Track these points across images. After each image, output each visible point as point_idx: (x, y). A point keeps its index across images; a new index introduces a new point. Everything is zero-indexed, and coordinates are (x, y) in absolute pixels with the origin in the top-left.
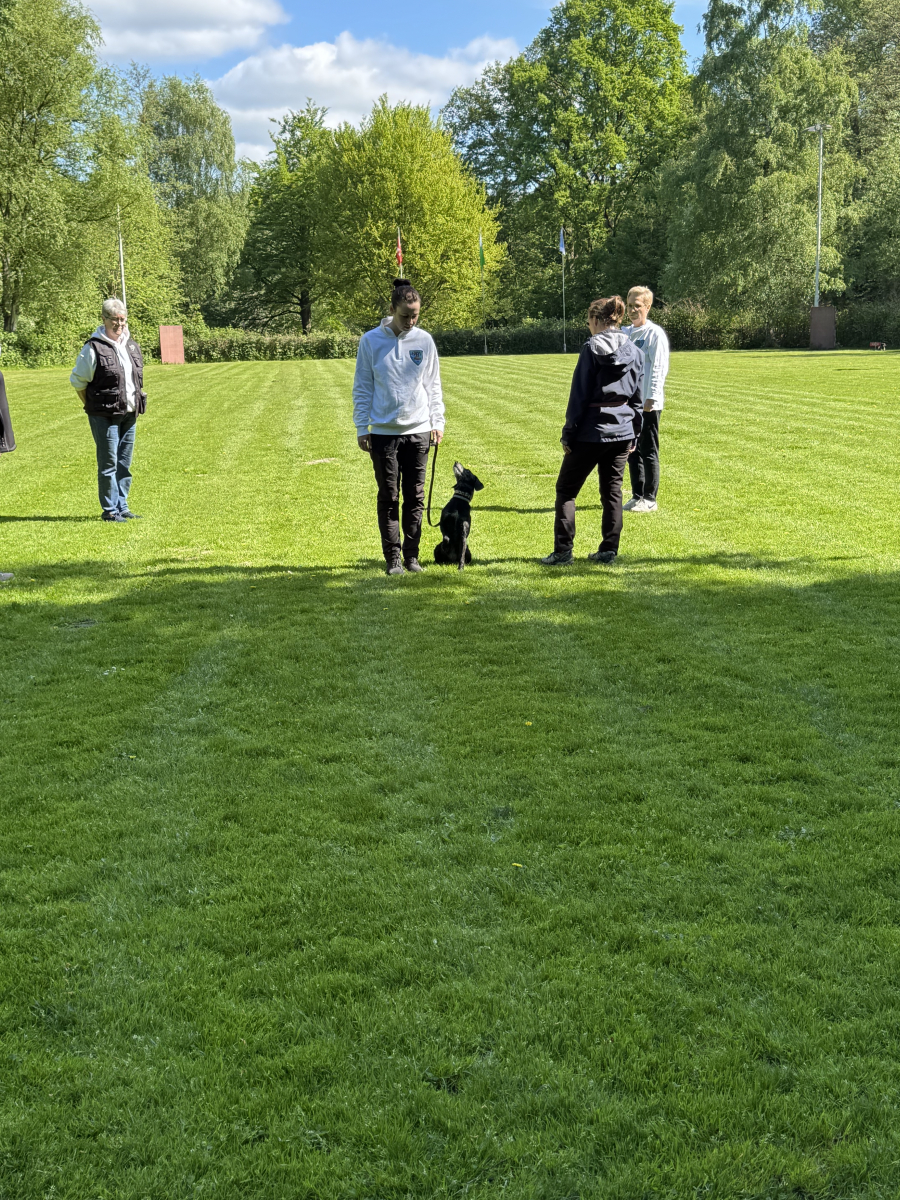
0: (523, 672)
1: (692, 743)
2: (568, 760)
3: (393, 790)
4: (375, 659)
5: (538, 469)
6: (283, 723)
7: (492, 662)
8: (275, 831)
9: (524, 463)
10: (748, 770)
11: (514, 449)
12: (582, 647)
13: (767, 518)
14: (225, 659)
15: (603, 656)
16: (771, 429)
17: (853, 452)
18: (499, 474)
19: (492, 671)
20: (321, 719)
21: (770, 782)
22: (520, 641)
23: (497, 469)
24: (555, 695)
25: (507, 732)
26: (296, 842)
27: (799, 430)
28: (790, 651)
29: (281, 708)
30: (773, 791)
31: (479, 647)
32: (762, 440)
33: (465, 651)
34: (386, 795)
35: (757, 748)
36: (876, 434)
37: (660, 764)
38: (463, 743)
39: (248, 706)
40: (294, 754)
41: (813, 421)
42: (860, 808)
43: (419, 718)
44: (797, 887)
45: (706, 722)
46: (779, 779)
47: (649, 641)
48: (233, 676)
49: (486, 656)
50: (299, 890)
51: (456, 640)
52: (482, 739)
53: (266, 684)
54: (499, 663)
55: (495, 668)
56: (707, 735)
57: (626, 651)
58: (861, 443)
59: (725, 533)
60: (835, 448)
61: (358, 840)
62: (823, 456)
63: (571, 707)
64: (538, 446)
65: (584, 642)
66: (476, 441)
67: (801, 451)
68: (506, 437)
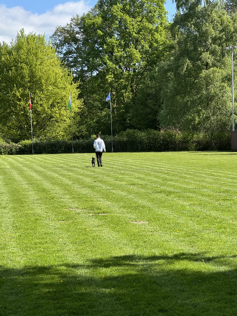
5: (99, 211)
9: (92, 208)
11: (86, 201)
12: (120, 304)
13: (212, 236)
15: (131, 309)
16: (213, 190)
18: (79, 214)
22: (88, 301)
23: (78, 211)
27: (227, 191)
31: (67, 305)
32: (209, 196)
41: (234, 186)
47: (155, 300)
49: (71, 311)
51: (55, 302)
57: (143, 306)
59: (192, 243)
64: (99, 199)
65: (121, 301)
66: (67, 197)
67: (228, 202)
68: (83, 195)
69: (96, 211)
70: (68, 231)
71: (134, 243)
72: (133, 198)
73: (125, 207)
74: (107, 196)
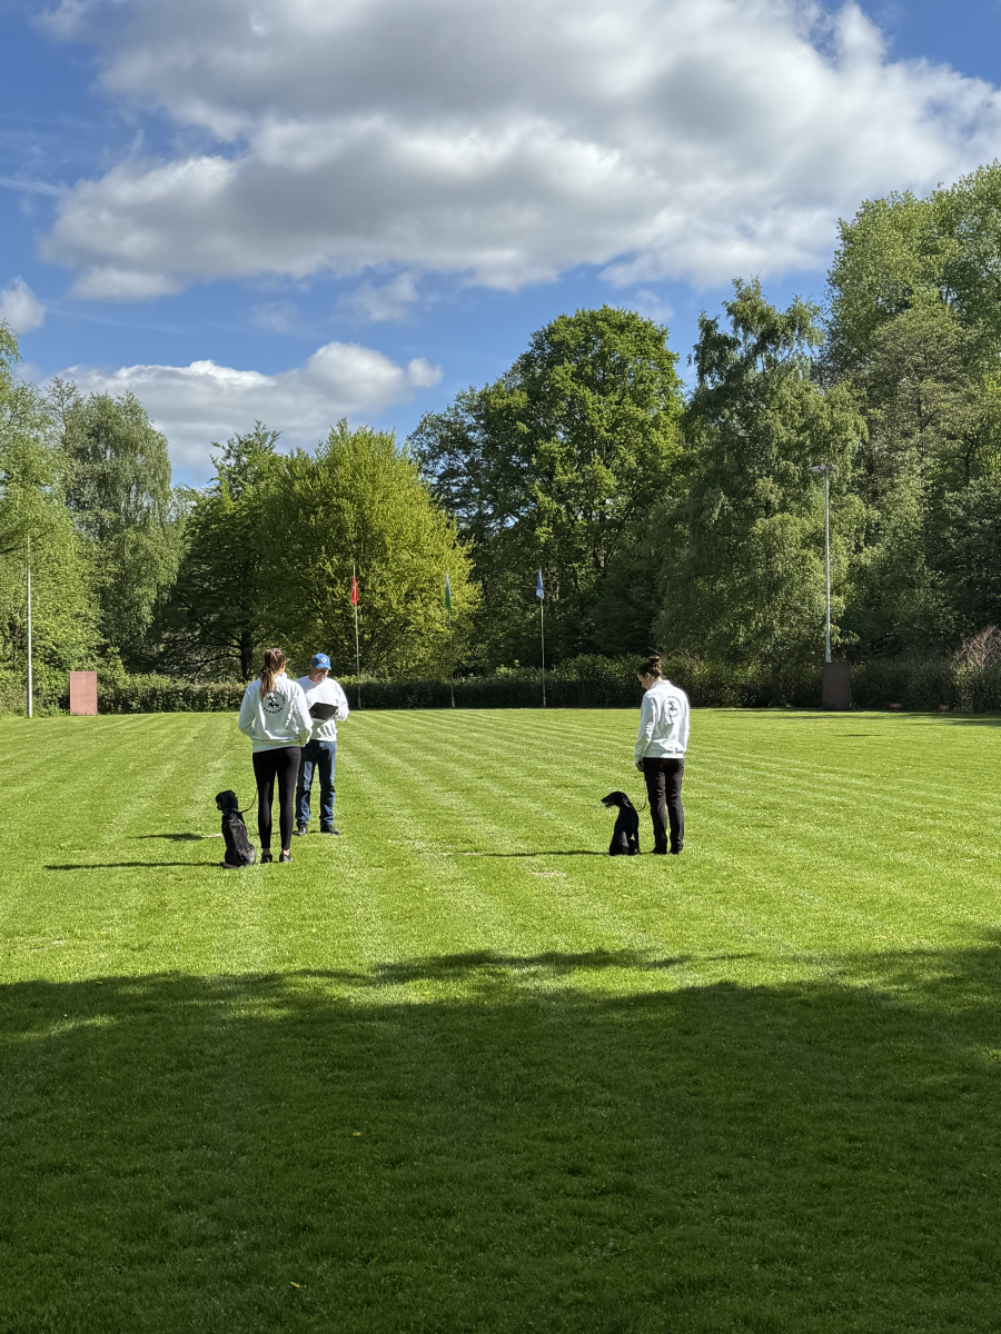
0: (372, 1077)
1: (525, 1155)
2: (388, 1173)
3: (189, 1206)
4: (214, 1063)
5: (467, 846)
6: (89, 1135)
7: (341, 1067)
8: (46, 1251)
9: (452, 840)
10: (575, 1183)
11: (447, 822)
12: (445, 1050)
13: (697, 909)
14: (44, 1064)
15: (465, 1060)
16: (741, 805)
17: (822, 833)
18: (419, 852)
19: (338, 1077)
20: (131, 1131)
21: (594, 1196)
23: (419, 845)
24: (397, 1102)
25: (332, 1143)
26: (64, 1262)
27: (773, 806)
28: (665, 1056)
29: (92, 1119)
30: (592, 1205)
31: (332, 1050)
32: (727, 816)
33: (315, 1055)
34: (179, 1212)
35: (591, 1159)
36: (855, 812)
37: (484, 1177)
38: (280, 1157)
39: (55, 1117)
40: (90, 1169)
41: (792, 795)
42: (674, 1222)
43: (240, 1128)
44: (578, 1302)
45: (548, 1132)
46: (604, 1192)
48: (47, 1084)
49: (336, 1060)
50: (54, 1310)
51: (310, 1042)
52: (301, 1151)
53: (83, 1093)
54: (348, 1068)
55: (343, 1073)
56: (544, 1146)
57: (490, 1055)
58: (836, 823)
59: (645, 925)
60: (802, 827)
61: (132, 1260)
62: (786, 837)
63: (411, 1116)
64: (475, 819)
65: (449, 1044)
66: (406, 812)
67: (765, 830)
68: (442, 808)
69: (460, 846)
70: (383, 890)
71: (520, 921)
72: (553, 817)
73: (528, 838)
74: (494, 814)
